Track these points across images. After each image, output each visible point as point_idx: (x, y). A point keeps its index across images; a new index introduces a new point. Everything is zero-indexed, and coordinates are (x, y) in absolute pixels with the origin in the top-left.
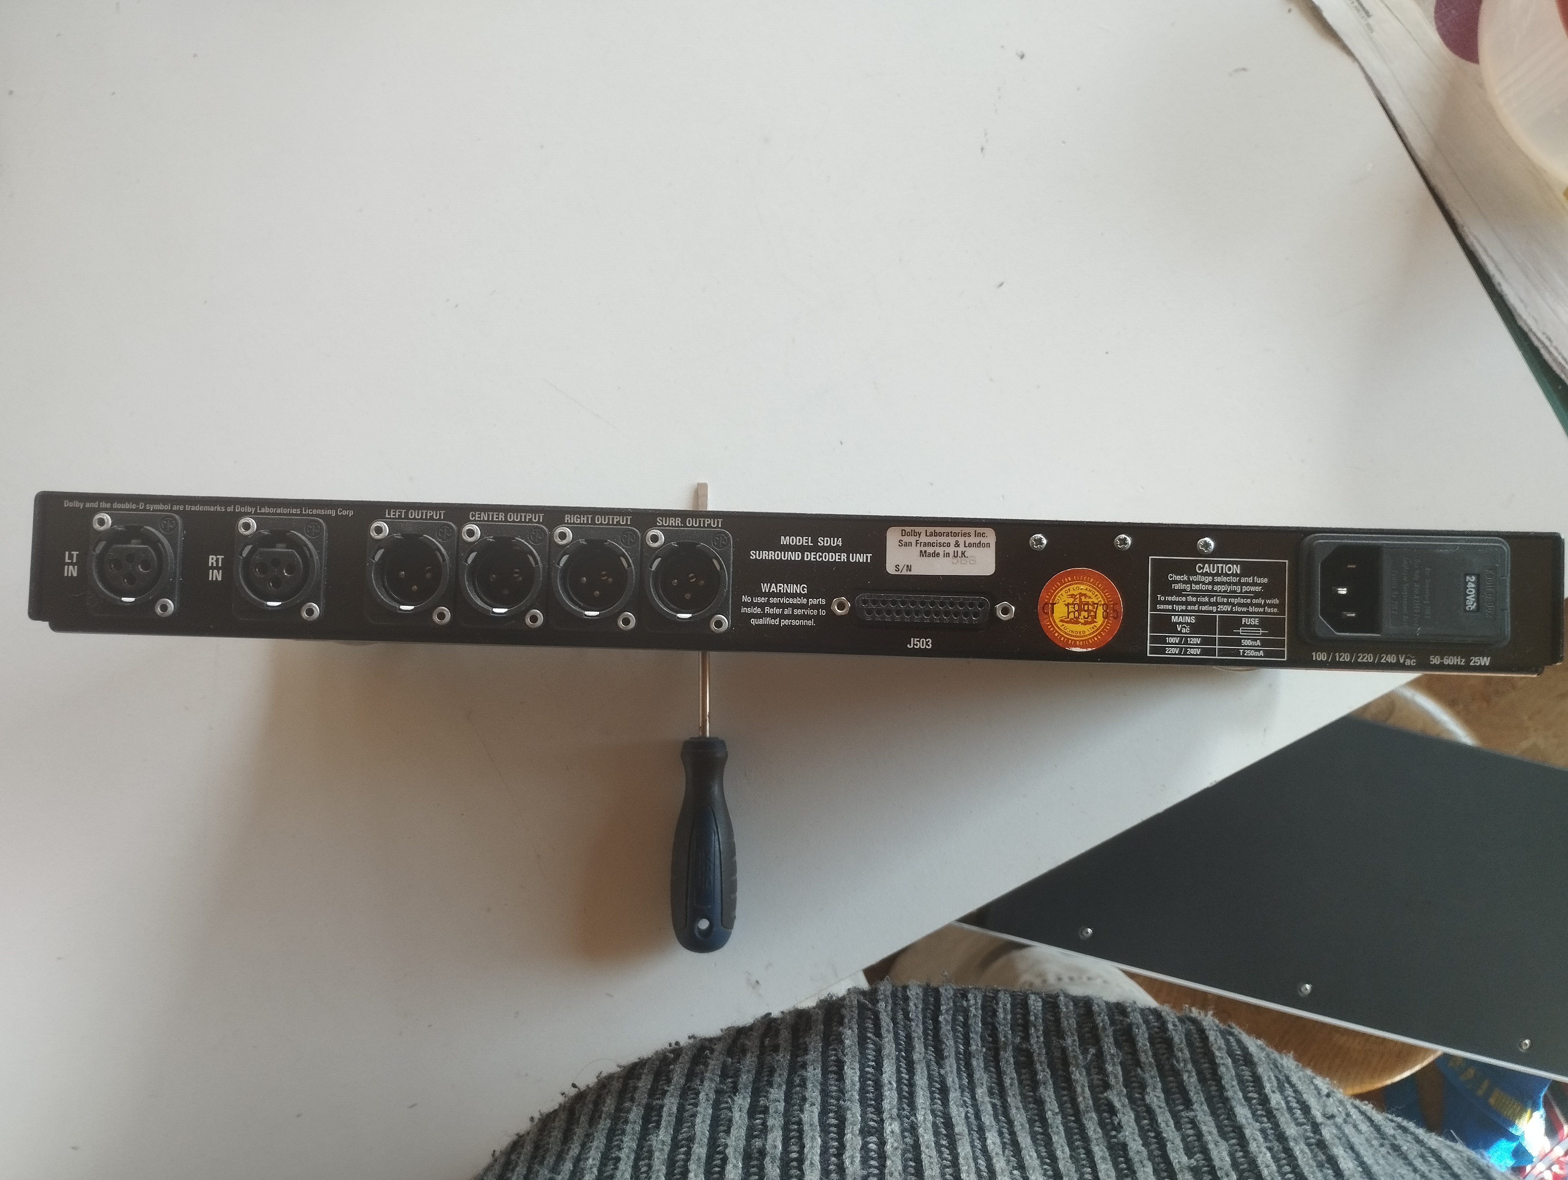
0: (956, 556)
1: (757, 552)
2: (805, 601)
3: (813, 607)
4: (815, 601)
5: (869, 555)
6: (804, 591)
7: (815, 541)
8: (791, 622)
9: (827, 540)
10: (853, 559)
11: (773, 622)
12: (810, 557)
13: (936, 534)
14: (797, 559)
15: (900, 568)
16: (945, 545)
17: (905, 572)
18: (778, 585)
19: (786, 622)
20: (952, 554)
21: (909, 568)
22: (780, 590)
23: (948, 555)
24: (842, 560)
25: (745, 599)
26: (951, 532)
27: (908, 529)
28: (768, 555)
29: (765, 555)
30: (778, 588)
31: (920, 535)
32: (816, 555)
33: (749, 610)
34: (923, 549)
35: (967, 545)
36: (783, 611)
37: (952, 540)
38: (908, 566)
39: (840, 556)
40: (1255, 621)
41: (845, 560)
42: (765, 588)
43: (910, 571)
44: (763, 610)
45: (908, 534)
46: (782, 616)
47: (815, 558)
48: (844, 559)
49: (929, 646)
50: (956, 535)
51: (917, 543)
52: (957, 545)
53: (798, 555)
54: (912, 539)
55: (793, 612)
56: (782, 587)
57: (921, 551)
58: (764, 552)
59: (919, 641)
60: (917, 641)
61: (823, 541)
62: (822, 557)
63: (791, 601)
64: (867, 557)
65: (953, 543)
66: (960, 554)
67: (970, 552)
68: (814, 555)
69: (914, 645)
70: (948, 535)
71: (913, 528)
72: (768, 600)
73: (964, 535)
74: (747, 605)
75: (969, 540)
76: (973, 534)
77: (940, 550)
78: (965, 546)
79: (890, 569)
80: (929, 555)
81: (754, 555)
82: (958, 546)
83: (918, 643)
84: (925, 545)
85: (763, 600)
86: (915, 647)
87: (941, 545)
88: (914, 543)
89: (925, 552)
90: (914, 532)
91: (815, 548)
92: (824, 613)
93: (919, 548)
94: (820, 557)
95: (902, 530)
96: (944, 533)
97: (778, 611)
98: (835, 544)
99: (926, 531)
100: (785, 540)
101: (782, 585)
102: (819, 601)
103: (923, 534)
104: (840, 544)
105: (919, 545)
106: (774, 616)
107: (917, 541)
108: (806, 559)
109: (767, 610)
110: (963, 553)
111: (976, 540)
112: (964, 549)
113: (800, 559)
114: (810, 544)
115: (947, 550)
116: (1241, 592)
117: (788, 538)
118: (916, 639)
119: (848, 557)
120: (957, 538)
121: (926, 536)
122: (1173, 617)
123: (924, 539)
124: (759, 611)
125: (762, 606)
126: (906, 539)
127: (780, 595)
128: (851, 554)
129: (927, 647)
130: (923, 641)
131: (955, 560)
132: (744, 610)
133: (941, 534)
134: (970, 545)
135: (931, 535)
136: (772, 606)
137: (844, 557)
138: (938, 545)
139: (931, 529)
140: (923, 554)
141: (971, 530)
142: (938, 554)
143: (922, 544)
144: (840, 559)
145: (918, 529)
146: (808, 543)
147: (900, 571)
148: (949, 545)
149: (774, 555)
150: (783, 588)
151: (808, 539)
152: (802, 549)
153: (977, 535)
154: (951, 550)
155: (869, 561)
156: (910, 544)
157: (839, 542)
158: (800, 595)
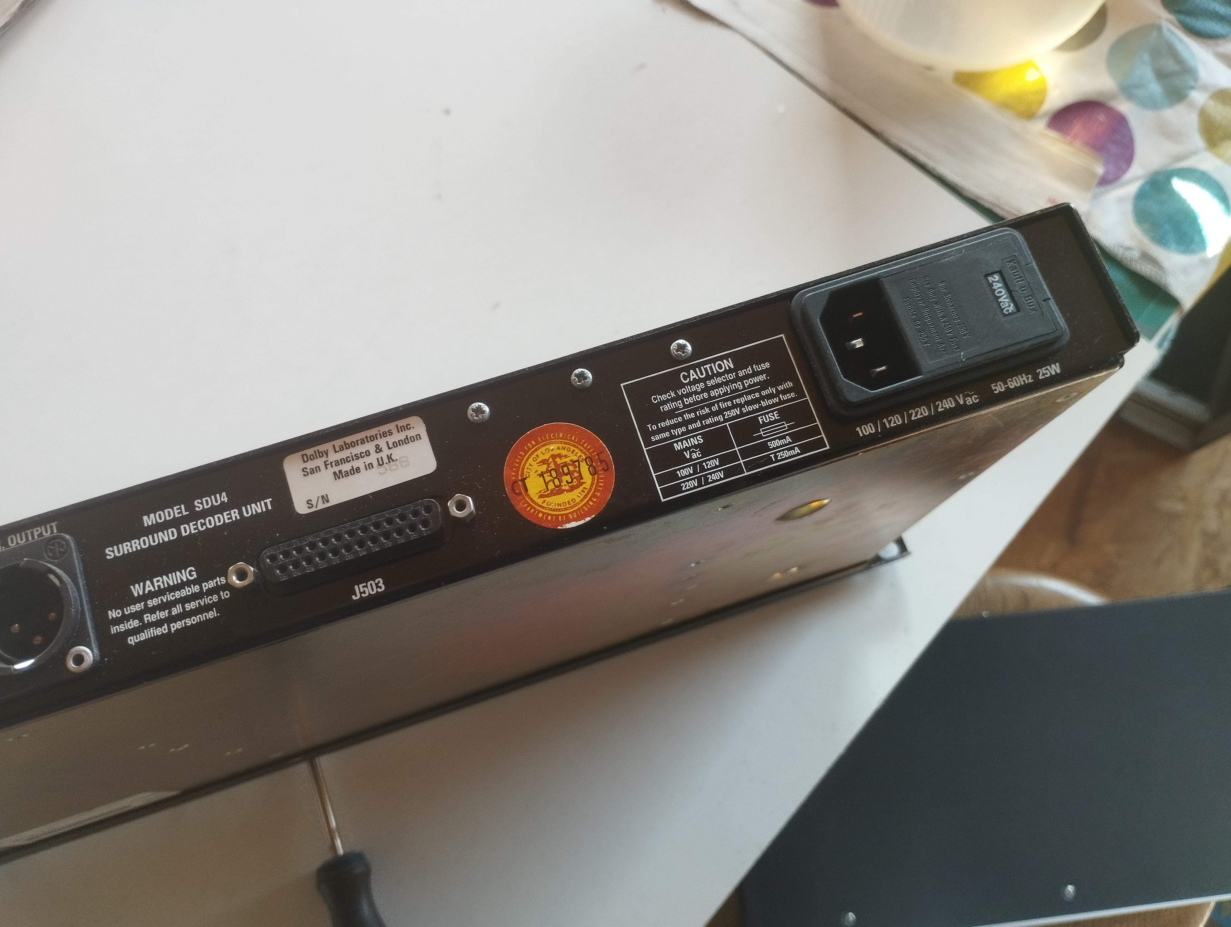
0: (381, 463)
1: (115, 547)
2: (196, 589)
3: (210, 592)
4: (211, 584)
5: (268, 501)
6: (191, 576)
7: (190, 507)
8: (185, 623)
9: (207, 501)
10: (247, 513)
11: (159, 631)
12: (188, 529)
13: (347, 446)
14: (171, 538)
15: (314, 503)
16: (363, 455)
17: (321, 506)
18: (155, 580)
19: (178, 625)
20: (375, 464)
21: (325, 499)
22: (159, 586)
23: (371, 466)
24: (234, 519)
25: (113, 614)
26: (366, 437)
27: (309, 452)
28: (131, 546)
29: (126, 548)
30: (156, 584)
31: (327, 454)
32: (196, 524)
33: (122, 628)
34: (336, 469)
35: (391, 446)
36: (170, 612)
37: (370, 446)
38: (323, 497)
39: (230, 514)
40: (774, 415)
41: (238, 518)
42: (137, 590)
43: (328, 501)
44: (141, 620)
45: (312, 458)
46: (171, 619)
48: (236, 517)
49: (380, 588)
50: (373, 438)
51: (326, 465)
52: (378, 449)
53: (172, 532)
54: (319, 462)
55: (184, 608)
56: (161, 582)
57: (335, 473)
58: (124, 544)
59: (366, 586)
60: (363, 587)
61: (202, 503)
62: (205, 524)
63: (178, 594)
64: (266, 504)
65: (372, 450)
66: (386, 460)
67: (396, 453)
68: (194, 525)
69: (361, 593)
70: (363, 442)
71: (316, 448)
72: (146, 605)
73: (384, 435)
74: (117, 621)
75: (391, 440)
76: (394, 431)
77: (356, 464)
78: (389, 448)
79: (301, 508)
80: (347, 474)
81: (111, 553)
82: (381, 450)
83: (365, 589)
84: (337, 463)
85: (138, 607)
86: (363, 595)
87: (357, 457)
88: (322, 467)
89: (340, 471)
90: (319, 453)
91: (194, 516)
92: (227, 595)
93: (331, 470)
94: (202, 525)
95: (303, 456)
96: (357, 441)
97: (163, 614)
98: (219, 502)
99: (334, 446)
100: (148, 520)
101: (160, 578)
102: (217, 582)
103: (331, 453)
104: (226, 500)
105: (329, 466)
106: (159, 623)
107: (325, 462)
108: (184, 534)
109: (148, 618)
110: (389, 458)
111: (402, 436)
112: (388, 452)
113: (176, 537)
114: (185, 513)
115: (368, 460)
116: (744, 388)
117: (152, 515)
118: (361, 586)
119: (241, 513)
120: (376, 442)
121: (336, 452)
122: (675, 445)
123: (333, 457)
124: (135, 623)
125: (138, 615)
126: (311, 465)
127: (160, 592)
128: (244, 508)
129: (379, 590)
130: (371, 584)
131: (382, 469)
132: (114, 630)
133: (353, 444)
134: (396, 445)
135: (342, 449)
136: (153, 610)
137: (235, 514)
138: (354, 458)
139: (338, 443)
140: (337, 476)
141: (391, 426)
142: (358, 470)
143: (334, 464)
145: (322, 448)
146: (181, 512)
147: (315, 506)
148: (368, 453)
149: (139, 544)
150: (163, 582)
151: (180, 508)
152: (175, 523)
153: (400, 429)
154: (373, 458)
155: (270, 508)
156: (318, 469)
158: (189, 583)
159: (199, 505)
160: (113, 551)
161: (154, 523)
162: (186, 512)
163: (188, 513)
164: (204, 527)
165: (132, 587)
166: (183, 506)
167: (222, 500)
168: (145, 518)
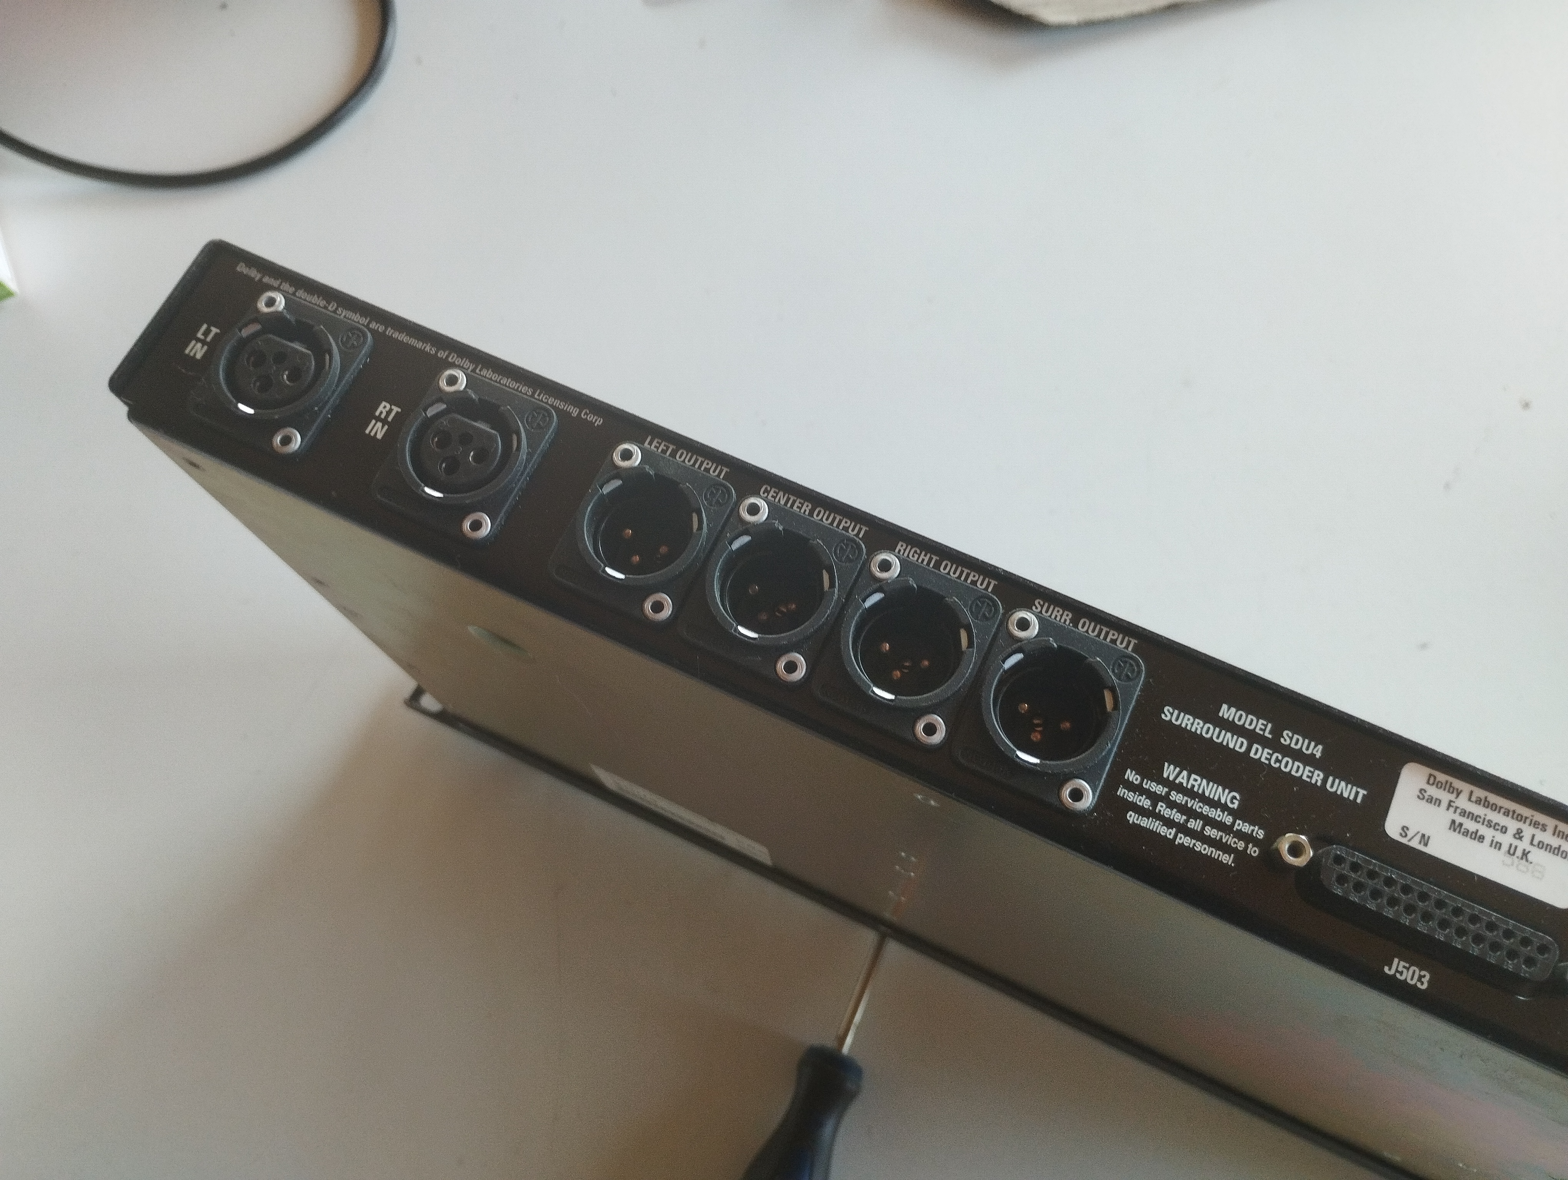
0: (1512, 852)
2: (1228, 820)
3: (1240, 835)
4: (1246, 828)
5: (1362, 792)
6: (1232, 803)
7: (1277, 733)
8: (1194, 845)
9: (1298, 740)
10: (1332, 786)
11: (1163, 830)
12: (1260, 753)
13: (1487, 804)
14: (1237, 749)
15: (1410, 834)
16: (1497, 827)
17: (1415, 844)
18: (1193, 776)
19: (1187, 841)
20: (1505, 847)
21: (1425, 839)
22: (1193, 786)
23: (1498, 846)
25: (1131, 776)
26: (1514, 812)
27: (1442, 777)
28: (1192, 724)
29: (1187, 721)
30: (1191, 781)
31: (1458, 795)
32: (1271, 755)
33: (1131, 796)
34: (1459, 819)
35: (1535, 842)
36: (1187, 821)
37: (1513, 825)
38: (1423, 836)
39: (1313, 773)
41: (1319, 784)
42: (1169, 771)
43: (1426, 845)
44: (1155, 805)
45: (1439, 785)
46: (1183, 829)
47: (1269, 760)
48: (1317, 781)
49: (1422, 983)
50: (1520, 818)
51: (1449, 806)
52: (1519, 835)
53: (1242, 743)
54: (1445, 796)
55: (1203, 828)
56: (1197, 783)
57: (1453, 822)
58: (1187, 716)
59: (1408, 969)
60: (1404, 967)
61: (1291, 739)
62: (1280, 762)
63: (1206, 810)
64: (1357, 793)
65: (1512, 830)
66: (1519, 853)
67: (1536, 855)
69: (1397, 971)
70: (1507, 813)
71: (1450, 779)
72: (1168, 794)
73: (1536, 825)
74: (1130, 786)
75: (1540, 836)
76: (1550, 830)
78: (1532, 844)
80: (1466, 833)
81: (1169, 714)
82: (1521, 838)
83: (1405, 971)
84: (1464, 813)
85: (1160, 790)
86: (1398, 975)
87: (1489, 824)
88: (1444, 804)
89: (1461, 825)
90: (1451, 786)
91: (1274, 744)
92: (1255, 852)
93: (1451, 815)
94: (1277, 760)
95: (1430, 775)
96: (1501, 808)
97: (1179, 818)
98: (1309, 752)
99: (1472, 792)
100: (1227, 712)
101: (1199, 778)
102: (1253, 831)
103: (1464, 797)
104: (1318, 755)
105: (1452, 810)
106: (1169, 823)
107: (1451, 801)
108: (1252, 755)
109: (1161, 807)
110: (1525, 854)
111: (1555, 842)
112: (1528, 848)
114: (1267, 734)
115: (1499, 837)
117: (1233, 710)
118: (1402, 963)
119: (1325, 781)
120: (1520, 825)
121: (1470, 799)
123: (1462, 802)
124: (1146, 803)
125: (1155, 798)
126: (1432, 791)
127: (1190, 793)
129: (1419, 985)
130: (1414, 972)
131: (1508, 859)
132: (1122, 792)
133: (1495, 808)
134: (1541, 845)
135: (1478, 801)
136: (1172, 805)
137: (1318, 777)
138: (1486, 823)
139: (1479, 793)
140: (1455, 826)
141: (1550, 822)
142: (1481, 839)
143: (1459, 811)
144: (1311, 778)
145: (1458, 784)
146: (1264, 730)
147: (1409, 837)
148: (1504, 830)
149: (1202, 728)
150: (1199, 786)
151: (1266, 726)
152: (1252, 737)
153: (1556, 832)
154: (1507, 840)
156: (1438, 802)
157: (1318, 751)
158: (1224, 808)
159: (1288, 738)
160: (1172, 714)
161: (1231, 719)
162: (1270, 733)
163: (1270, 736)
164: (1277, 765)
165: (1166, 764)
166: (1270, 726)
167: (1315, 752)
168: (1225, 707)
